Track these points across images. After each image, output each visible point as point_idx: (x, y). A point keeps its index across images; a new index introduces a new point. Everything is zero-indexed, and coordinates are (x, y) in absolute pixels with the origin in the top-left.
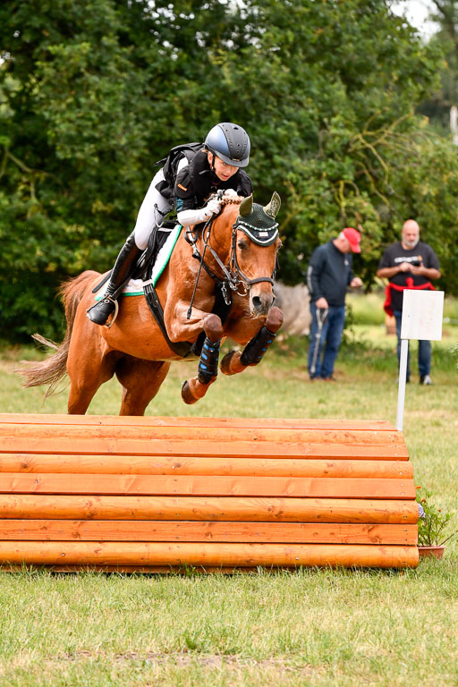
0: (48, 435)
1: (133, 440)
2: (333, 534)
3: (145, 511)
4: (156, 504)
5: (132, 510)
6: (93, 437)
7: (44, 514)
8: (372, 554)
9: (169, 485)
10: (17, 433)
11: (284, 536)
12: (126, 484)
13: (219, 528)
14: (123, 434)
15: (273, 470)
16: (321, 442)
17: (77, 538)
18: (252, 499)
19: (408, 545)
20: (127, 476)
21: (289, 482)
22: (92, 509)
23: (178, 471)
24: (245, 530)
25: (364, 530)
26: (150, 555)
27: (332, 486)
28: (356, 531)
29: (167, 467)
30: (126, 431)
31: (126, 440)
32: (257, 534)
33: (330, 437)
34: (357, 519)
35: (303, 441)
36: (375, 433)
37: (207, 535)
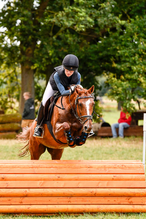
0: (13, 167)
1: (44, 169)
2: (115, 201)
3: (46, 194)
4: (50, 191)
5: (41, 193)
6: (30, 168)
7: (9, 195)
8: (129, 208)
9: (55, 184)
10: (2, 167)
11: (97, 202)
12: (40, 184)
13: (73, 199)
14: (41, 166)
15: (93, 178)
16: (113, 168)
17: (21, 204)
18: (85, 189)
19: (143, 205)
20: (40, 181)
21: (99, 183)
22: (27, 193)
23: (59, 179)
24: (83, 200)
25: (126, 199)
26: (48, 209)
27: (115, 184)
28: (124, 199)
29: (55, 178)
30: (42, 166)
31: (41, 169)
32: (87, 201)
33: (116, 166)
34: (124, 195)
35: (107, 168)
36: (133, 164)
37: (69, 202)
